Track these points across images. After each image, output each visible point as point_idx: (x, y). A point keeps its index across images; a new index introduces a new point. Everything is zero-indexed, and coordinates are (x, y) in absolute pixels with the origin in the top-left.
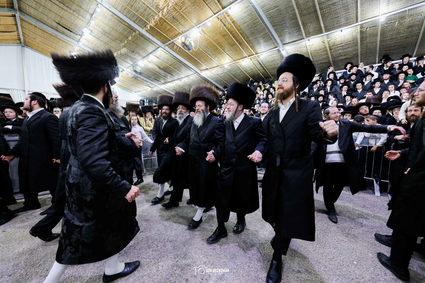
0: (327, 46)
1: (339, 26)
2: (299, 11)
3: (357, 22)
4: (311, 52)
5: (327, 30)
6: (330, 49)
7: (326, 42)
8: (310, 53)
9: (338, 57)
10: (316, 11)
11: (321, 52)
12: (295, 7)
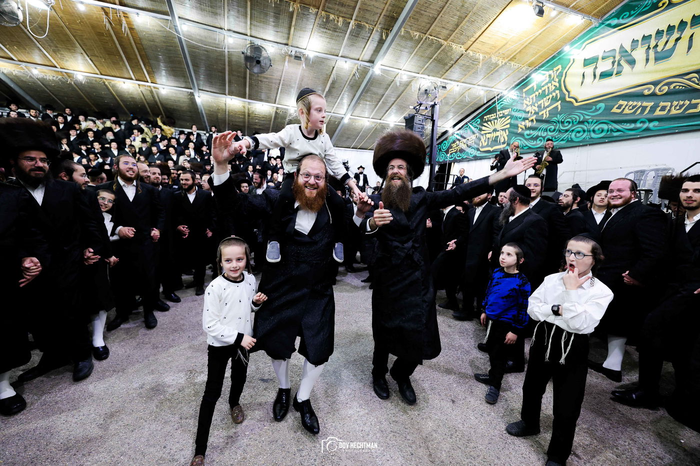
0: (246, 111)
1: (261, 100)
2: (229, 69)
3: (275, 103)
4: (229, 110)
5: (250, 98)
6: (249, 116)
7: (247, 108)
8: (227, 111)
9: (253, 125)
10: (245, 78)
11: (239, 115)
12: (227, 64)
